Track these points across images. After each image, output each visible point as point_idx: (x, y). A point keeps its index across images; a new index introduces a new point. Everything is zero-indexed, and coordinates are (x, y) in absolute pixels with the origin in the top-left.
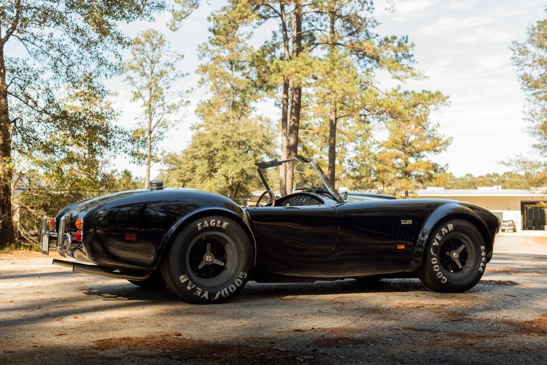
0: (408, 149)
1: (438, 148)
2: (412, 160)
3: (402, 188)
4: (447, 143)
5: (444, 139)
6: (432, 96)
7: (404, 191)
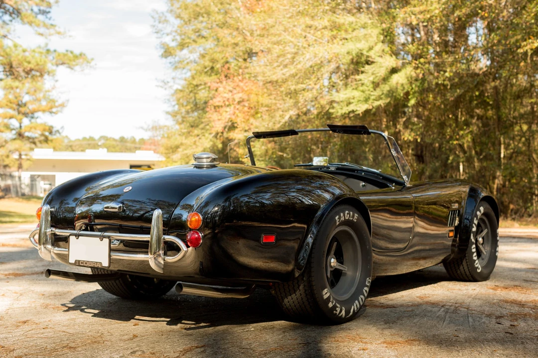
0: (23, 109)
1: (54, 110)
2: (26, 121)
3: (17, 150)
4: (63, 105)
5: (60, 102)
6: (76, 57)
7: (17, 153)
